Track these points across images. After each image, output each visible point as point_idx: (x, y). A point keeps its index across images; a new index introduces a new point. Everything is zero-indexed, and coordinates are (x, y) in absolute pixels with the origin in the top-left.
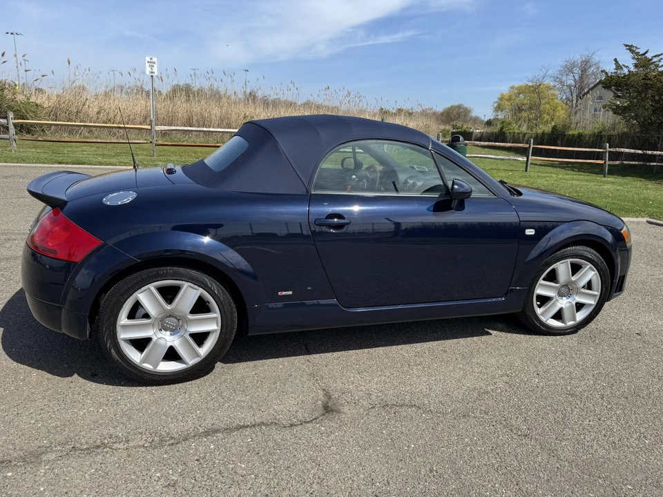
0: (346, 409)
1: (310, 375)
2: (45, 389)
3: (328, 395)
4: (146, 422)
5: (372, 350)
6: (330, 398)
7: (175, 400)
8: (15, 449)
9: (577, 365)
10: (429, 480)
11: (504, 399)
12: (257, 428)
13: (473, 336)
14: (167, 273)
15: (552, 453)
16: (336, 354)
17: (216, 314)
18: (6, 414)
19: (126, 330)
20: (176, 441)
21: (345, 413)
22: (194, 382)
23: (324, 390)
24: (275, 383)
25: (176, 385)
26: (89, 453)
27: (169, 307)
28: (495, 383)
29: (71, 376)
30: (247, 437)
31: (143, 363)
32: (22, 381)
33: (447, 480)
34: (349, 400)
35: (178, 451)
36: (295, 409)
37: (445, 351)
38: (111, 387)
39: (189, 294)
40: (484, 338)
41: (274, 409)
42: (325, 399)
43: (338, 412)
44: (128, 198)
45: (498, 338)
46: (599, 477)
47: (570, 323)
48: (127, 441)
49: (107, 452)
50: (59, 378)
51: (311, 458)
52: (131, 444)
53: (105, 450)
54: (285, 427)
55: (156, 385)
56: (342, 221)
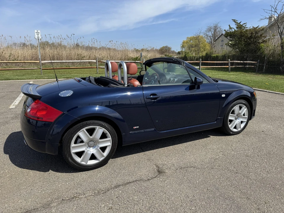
0: (167, 171)
1: (148, 159)
2: (39, 178)
3: (157, 166)
4: (89, 186)
5: (168, 147)
6: (159, 168)
7: (97, 176)
8: (37, 203)
9: (245, 145)
10: (208, 193)
11: (224, 160)
12: (135, 183)
13: (204, 138)
14: (90, 123)
15: (247, 177)
16: (155, 151)
17: (110, 138)
18: (26, 190)
19: (75, 149)
20: (105, 192)
21: (167, 173)
22: (102, 168)
23: (155, 165)
24: (135, 164)
25: (95, 170)
26: (71, 201)
27: (91, 137)
28: (219, 155)
29: (48, 171)
30: (132, 187)
31: (82, 162)
32: (27, 176)
33: (215, 192)
34: (167, 168)
35: (107, 195)
36: (147, 173)
37: (196, 145)
38: (67, 174)
39: (99, 131)
40: (208, 138)
41: (139, 174)
42: (157, 168)
43: (164, 172)
44: (69, 93)
45: (213, 139)
46: (267, 184)
47: (239, 129)
48: (85, 194)
49: (78, 200)
50: (43, 173)
51: (161, 191)
52: (87, 195)
53: (77, 199)
54: (146, 181)
55: (86, 171)
56: (156, 96)
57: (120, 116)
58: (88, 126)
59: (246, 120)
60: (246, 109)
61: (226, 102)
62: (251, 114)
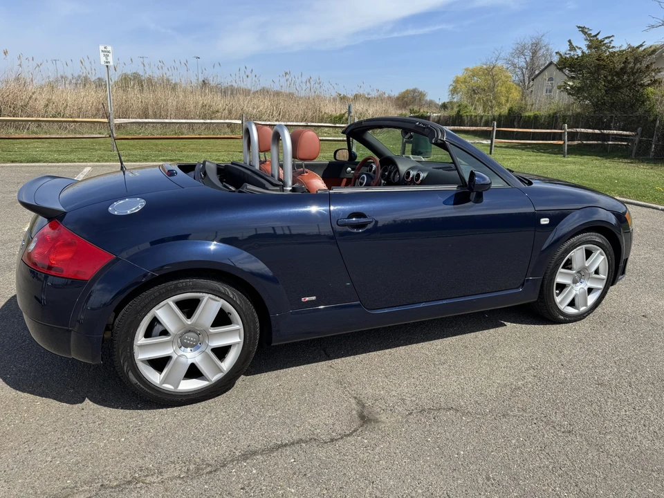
0: (383, 417)
1: (337, 382)
2: (54, 419)
3: (360, 403)
4: (176, 449)
5: (393, 350)
6: (363, 406)
7: (201, 421)
8: (36, 493)
9: (597, 353)
10: (489, 489)
11: (537, 394)
12: (298, 447)
13: (488, 328)
14: (186, 285)
15: (599, 447)
16: (358, 358)
17: (238, 326)
18: (17, 452)
19: (144, 349)
20: (214, 469)
21: (383, 422)
22: (216, 399)
23: (355, 398)
24: (303, 394)
25: (198, 404)
26: (122, 491)
27: (189, 322)
28: (524, 377)
29: (81, 402)
30: (287, 459)
31: (163, 383)
32: (26, 412)
33: (506, 487)
34: (384, 407)
35: (218, 480)
36: (331, 421)
37: (466, 347)
38: (128, 411)
39: (210, 306)
40: (500, 330)
41: (309, 423)
42: (359, 408)
43: (376, 421)
44: (135, 206)
45: (511, 330)
46: (652, 471)
47: (583, 309)
48: (161, 473)
49: (141, 488)
50: (68, 405)
51: (362, 476)
52: (166, 476)
53: (138, 485)
54: (326, 443)
55: (177, 406)
57: (267, 269)
58: (178, 292)
59: (601, 286)
60: (603, 257)
61: (552, 238)
62: (617, 269)
